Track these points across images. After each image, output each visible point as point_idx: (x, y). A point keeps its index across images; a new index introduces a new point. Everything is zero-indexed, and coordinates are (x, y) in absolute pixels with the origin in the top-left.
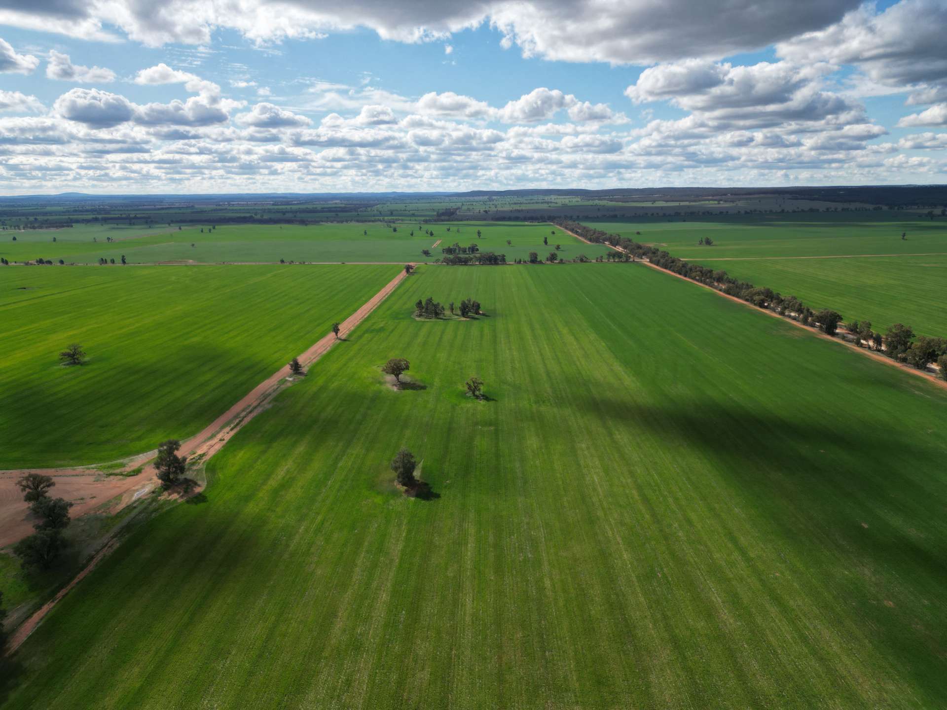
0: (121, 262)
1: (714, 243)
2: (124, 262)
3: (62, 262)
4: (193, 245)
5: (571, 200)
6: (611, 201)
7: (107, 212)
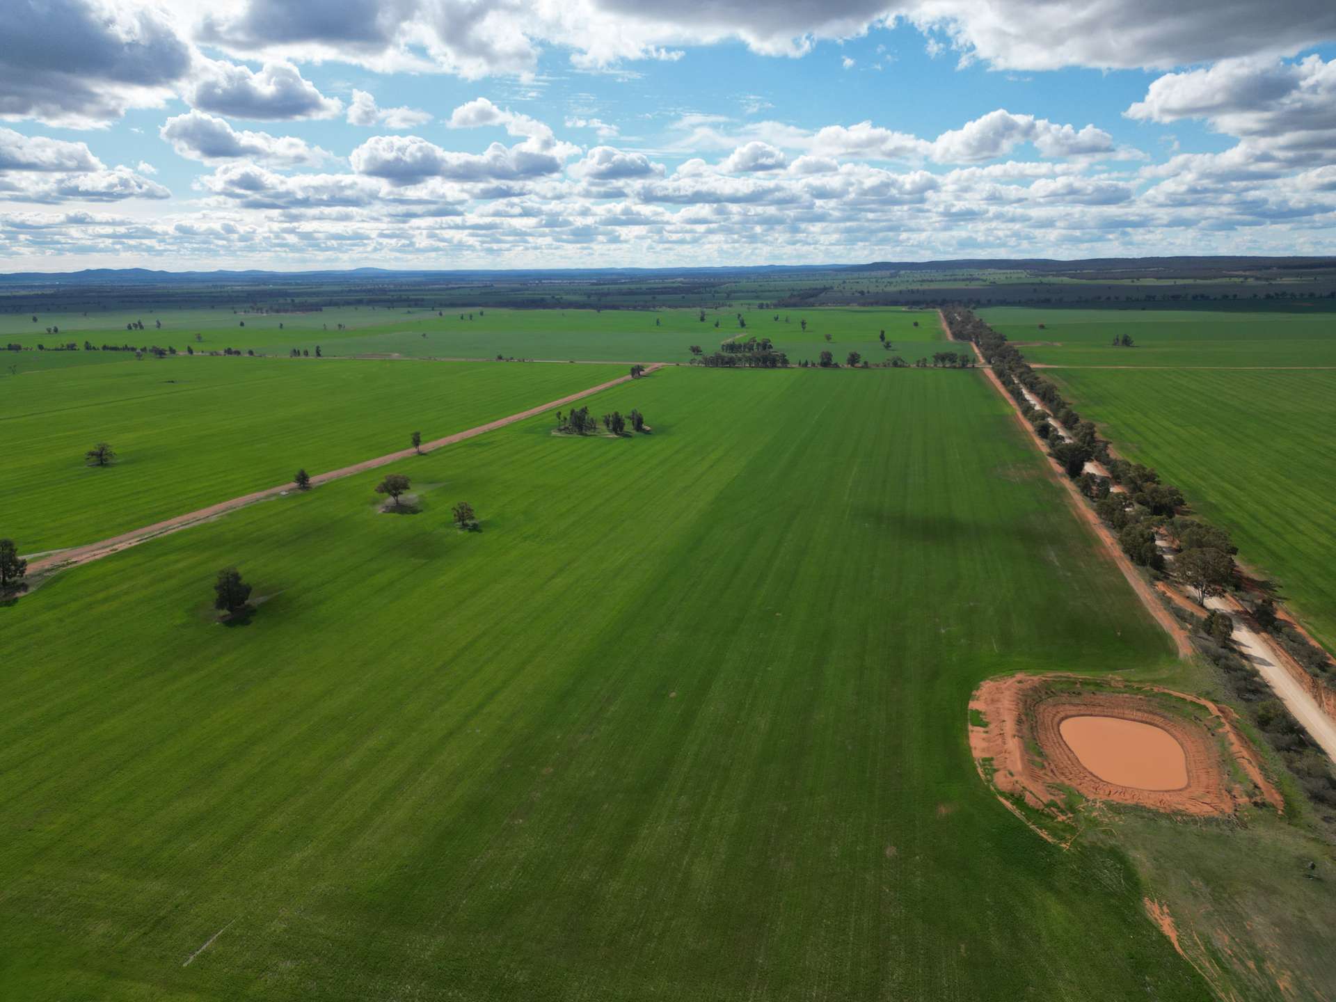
0: (315, 354)
1: (1135, 343)
2: (318, 354)
3: (251, 353)
4: (424, 335)
5: (1009, 276)
6: (1072, 278)
7: (384, 291)
